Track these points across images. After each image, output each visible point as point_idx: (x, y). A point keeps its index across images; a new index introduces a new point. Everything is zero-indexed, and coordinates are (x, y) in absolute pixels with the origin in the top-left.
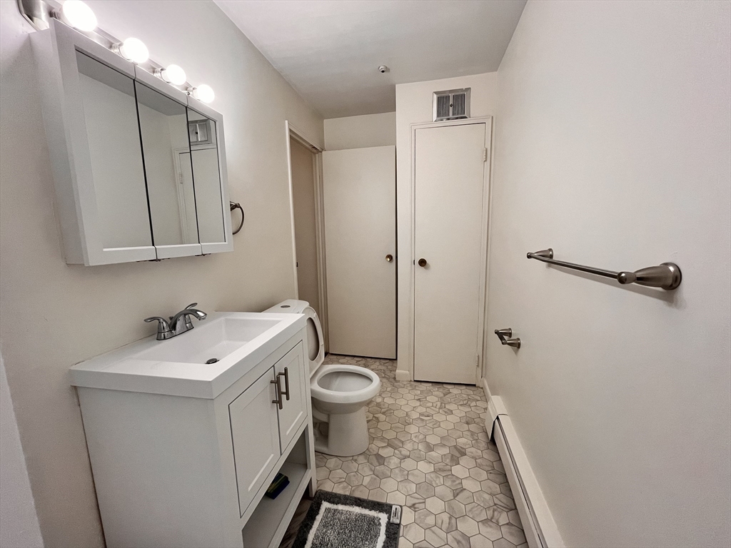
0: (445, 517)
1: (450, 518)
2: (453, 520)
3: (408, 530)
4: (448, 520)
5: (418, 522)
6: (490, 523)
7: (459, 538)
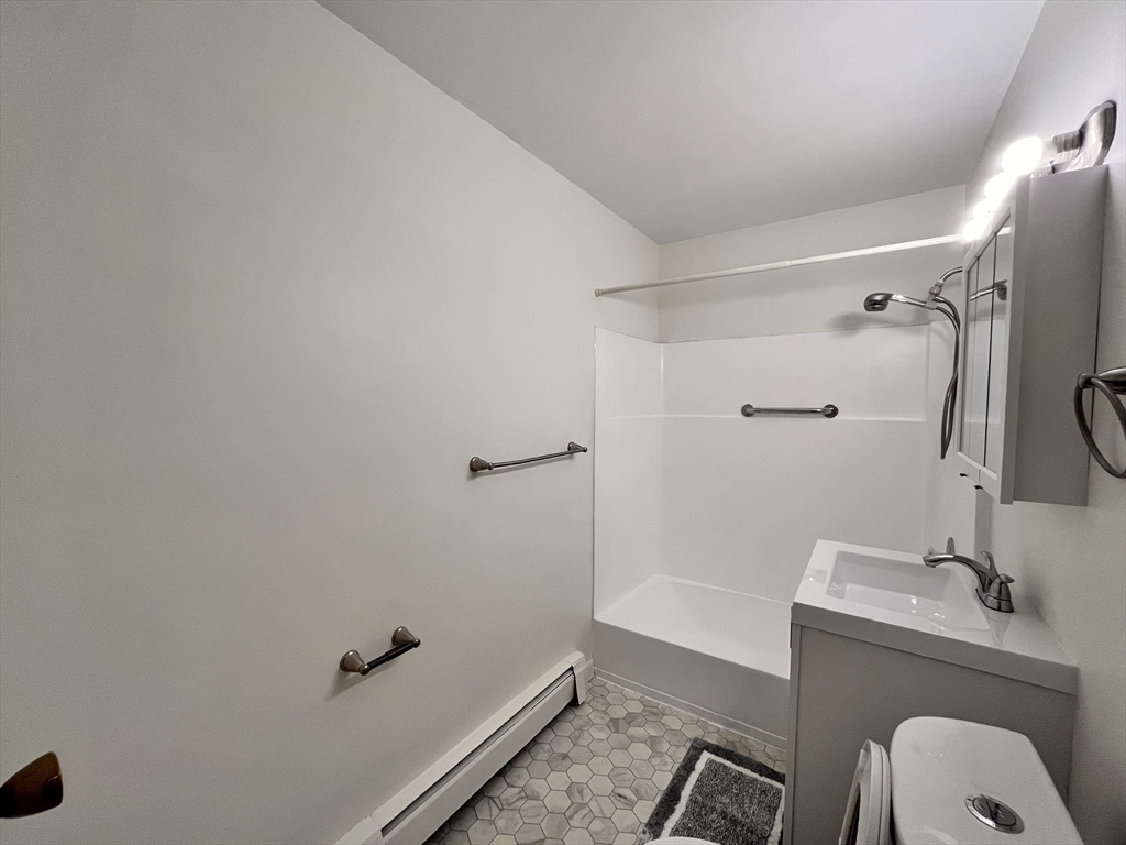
0: (575, 822)
1: (571, 817)
2: (568, 815)
3: (631, 826)
4: (576, 817)
5: (614, 831)
6: (529, 793)
7: (577, 795)
